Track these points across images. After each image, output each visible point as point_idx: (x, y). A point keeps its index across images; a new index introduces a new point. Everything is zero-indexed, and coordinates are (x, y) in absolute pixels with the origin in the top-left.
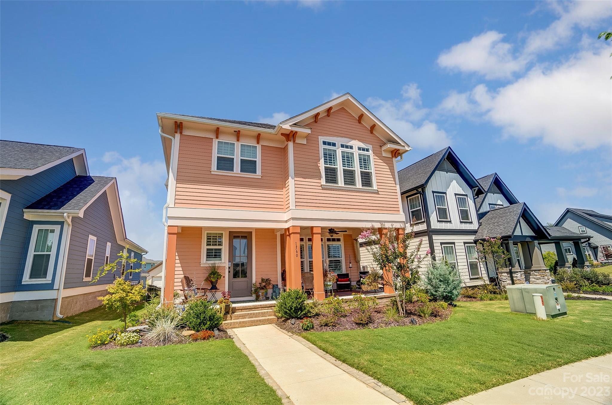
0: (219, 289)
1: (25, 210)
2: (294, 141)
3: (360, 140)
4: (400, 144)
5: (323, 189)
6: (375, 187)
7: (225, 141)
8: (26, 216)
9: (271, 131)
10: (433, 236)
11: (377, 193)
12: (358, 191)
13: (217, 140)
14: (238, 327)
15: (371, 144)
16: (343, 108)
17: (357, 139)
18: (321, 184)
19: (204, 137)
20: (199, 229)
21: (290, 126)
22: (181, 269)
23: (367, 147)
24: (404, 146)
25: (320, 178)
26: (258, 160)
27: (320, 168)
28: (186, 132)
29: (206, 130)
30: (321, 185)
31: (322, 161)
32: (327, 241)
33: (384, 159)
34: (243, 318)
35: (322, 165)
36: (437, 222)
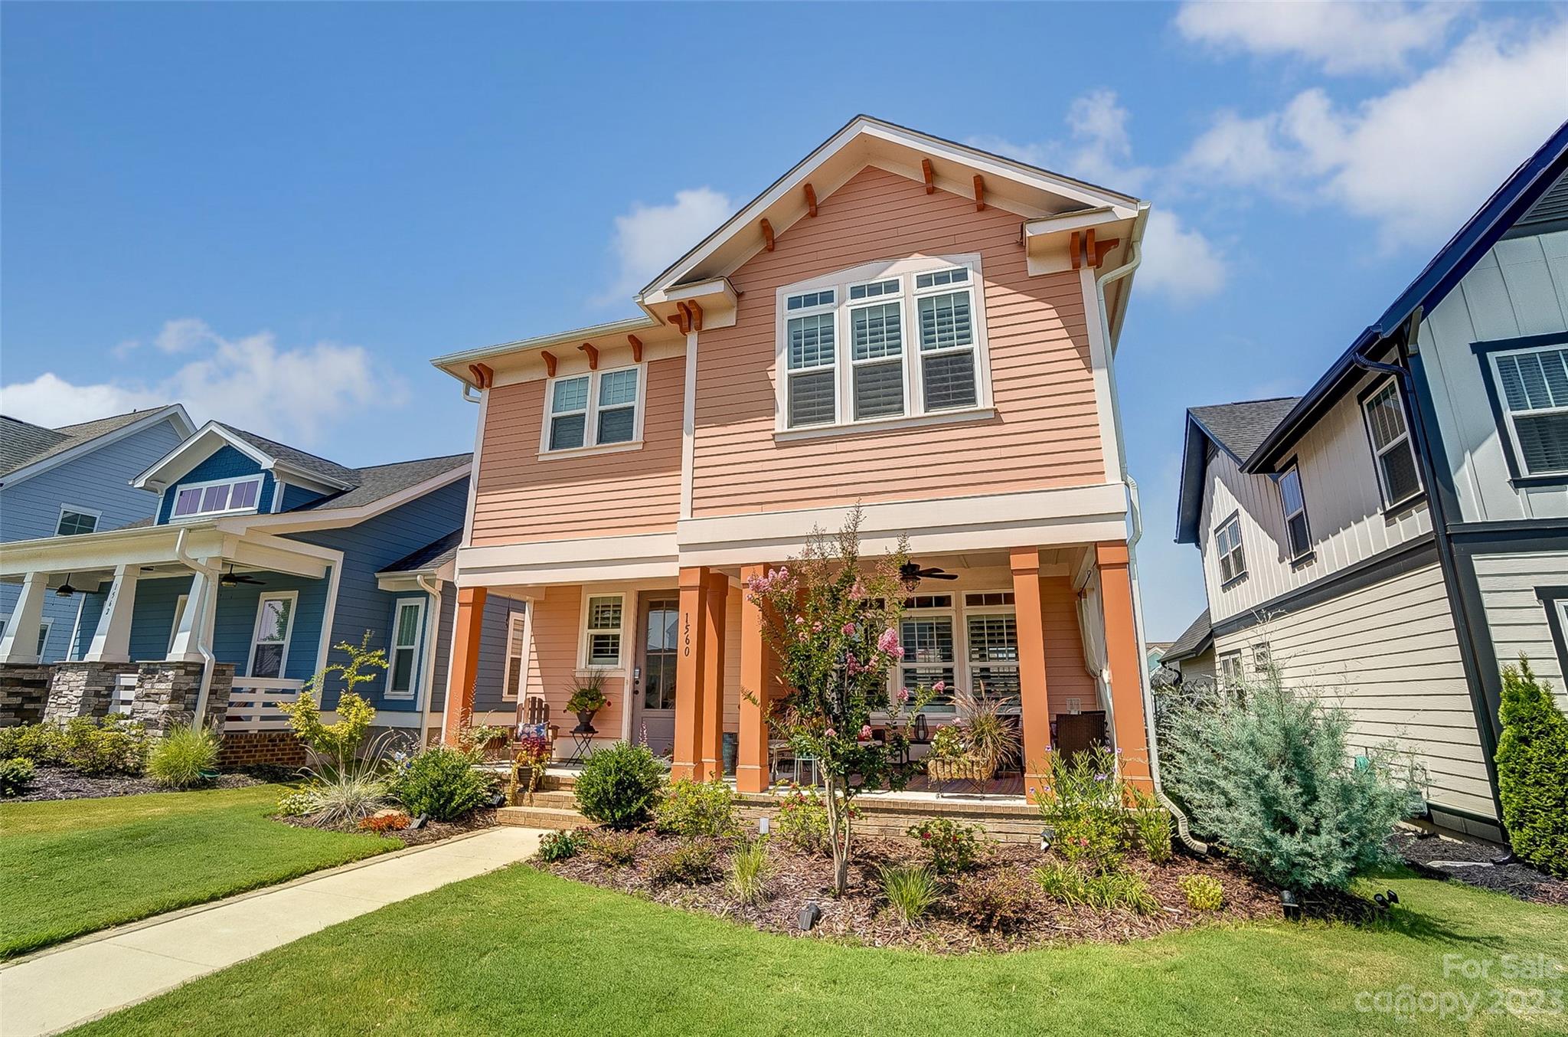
0: (597, 732)
1: (377, 575)
2: (699, 328)
3: (926, 252)
4: (1094, 207)
5: (780, 446)
6: (984, 400)
7: (569, 378)
8: (382, 586)
9: (644, 321)
10: (1473, 557)
11: (995, 418)
12: (914, 427)
13: (554, 380)
14: (523, 826)
15: (976, 251)
16: (870, 169)
17: (915, 252)
18: (773, 432)
19: (528, 381)
20: (576, 589)
21: (667, 291)
22: (539, 681)
23: (960, 264)
24: (1108, 210)
25: (771, 411)
26: (639, 404)
27: (775, 385)
28: (499, 382)
29: (534, 365)
30: (774, 435)
31: (782, 359)
32: (968, 604)
33: (1037, 288)
34: (556, 807)
35: (781, 372)
36: (1510, 489)
